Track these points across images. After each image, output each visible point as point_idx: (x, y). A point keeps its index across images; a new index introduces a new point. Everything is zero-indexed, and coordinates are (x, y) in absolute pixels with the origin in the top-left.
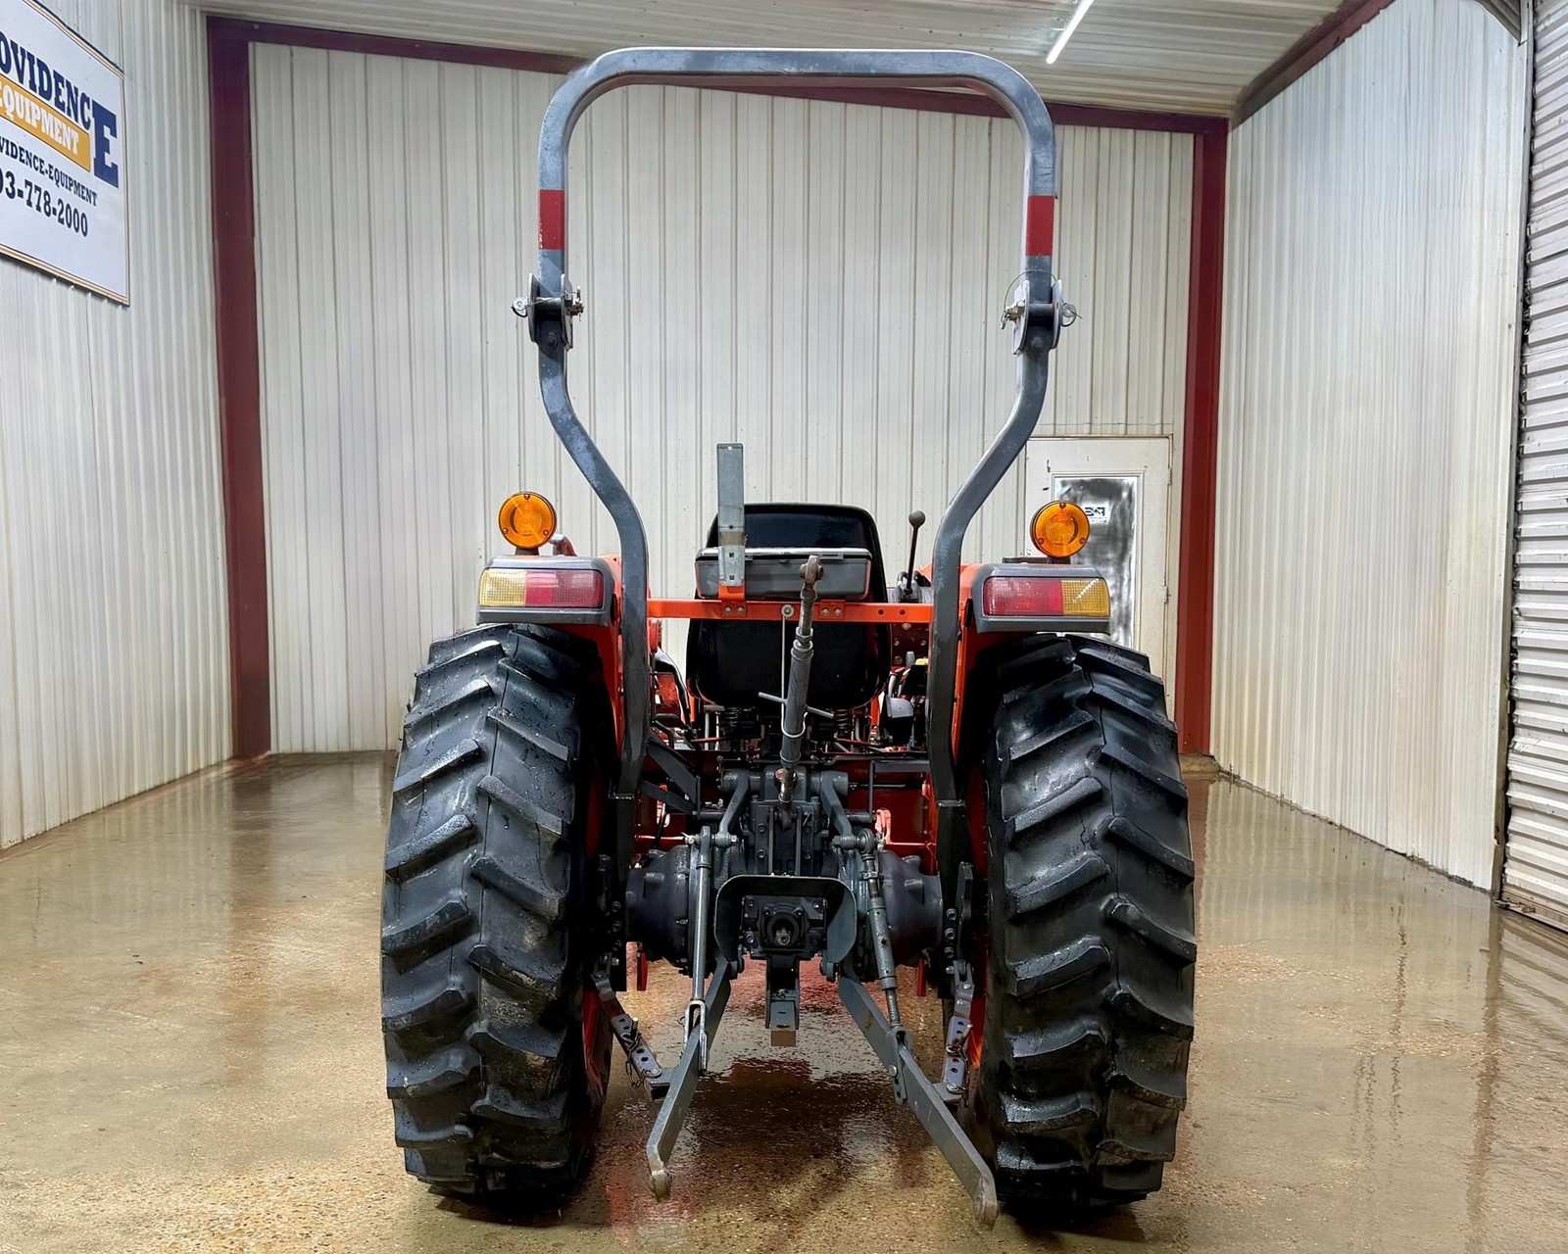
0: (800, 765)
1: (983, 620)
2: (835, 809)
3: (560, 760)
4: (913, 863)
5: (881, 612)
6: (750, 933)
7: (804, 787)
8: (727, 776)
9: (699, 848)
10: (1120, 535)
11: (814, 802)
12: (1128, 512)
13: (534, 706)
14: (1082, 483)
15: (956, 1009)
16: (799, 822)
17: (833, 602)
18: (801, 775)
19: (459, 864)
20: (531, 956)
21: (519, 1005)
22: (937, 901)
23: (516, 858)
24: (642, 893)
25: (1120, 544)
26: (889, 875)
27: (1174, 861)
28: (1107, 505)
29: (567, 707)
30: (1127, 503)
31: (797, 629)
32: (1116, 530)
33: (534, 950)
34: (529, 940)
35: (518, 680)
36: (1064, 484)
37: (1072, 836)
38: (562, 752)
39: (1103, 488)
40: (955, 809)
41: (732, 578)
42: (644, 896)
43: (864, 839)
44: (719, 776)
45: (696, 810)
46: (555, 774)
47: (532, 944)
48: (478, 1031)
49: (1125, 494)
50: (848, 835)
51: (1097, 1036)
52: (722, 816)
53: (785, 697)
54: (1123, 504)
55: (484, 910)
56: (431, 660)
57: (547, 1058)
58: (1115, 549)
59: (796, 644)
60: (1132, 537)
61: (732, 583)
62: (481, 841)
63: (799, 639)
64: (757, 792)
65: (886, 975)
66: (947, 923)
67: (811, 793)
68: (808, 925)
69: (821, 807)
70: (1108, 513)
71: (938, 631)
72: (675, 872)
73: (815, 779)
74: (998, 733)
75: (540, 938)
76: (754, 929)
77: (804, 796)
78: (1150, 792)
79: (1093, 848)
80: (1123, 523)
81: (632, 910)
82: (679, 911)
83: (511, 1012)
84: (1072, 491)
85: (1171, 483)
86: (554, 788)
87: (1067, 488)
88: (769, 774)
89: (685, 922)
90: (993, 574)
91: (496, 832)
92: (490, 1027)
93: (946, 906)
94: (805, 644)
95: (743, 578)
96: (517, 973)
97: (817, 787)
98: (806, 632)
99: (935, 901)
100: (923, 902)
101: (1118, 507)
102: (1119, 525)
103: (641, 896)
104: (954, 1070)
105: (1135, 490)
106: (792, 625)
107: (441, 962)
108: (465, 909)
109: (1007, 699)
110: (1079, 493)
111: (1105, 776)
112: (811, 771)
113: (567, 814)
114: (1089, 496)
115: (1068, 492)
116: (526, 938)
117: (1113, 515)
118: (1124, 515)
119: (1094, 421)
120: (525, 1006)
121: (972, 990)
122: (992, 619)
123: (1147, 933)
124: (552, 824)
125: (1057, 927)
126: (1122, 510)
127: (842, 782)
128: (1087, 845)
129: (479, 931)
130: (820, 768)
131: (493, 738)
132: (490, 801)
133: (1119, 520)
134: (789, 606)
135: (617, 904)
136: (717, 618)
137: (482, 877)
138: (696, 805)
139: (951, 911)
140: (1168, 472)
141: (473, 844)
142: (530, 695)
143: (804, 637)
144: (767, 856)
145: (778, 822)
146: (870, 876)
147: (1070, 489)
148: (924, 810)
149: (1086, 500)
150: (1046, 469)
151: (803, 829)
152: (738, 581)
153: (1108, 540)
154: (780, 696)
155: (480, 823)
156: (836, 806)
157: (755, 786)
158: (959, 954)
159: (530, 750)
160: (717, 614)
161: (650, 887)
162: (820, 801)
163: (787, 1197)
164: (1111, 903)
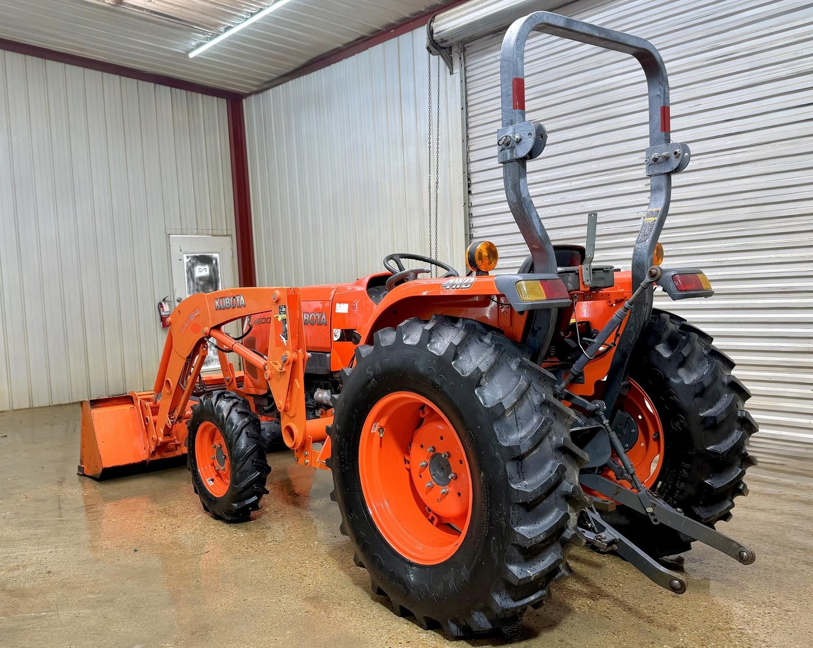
10: (214, 281)
12: (216, 270)
14: (196, 257)
25: (214, 285)
28: (207, 267)
30: (215, 266)
32: (212, 278)
36: (188, 257)
39: (205, 260)
49: (214, 262)
54: (214, 267)
58: (212, 287)
60: (219, 281)
70: (208, 271)
80: (215, 275)
84: (192, 261)
85: (233, 257)
87: (189, 259)
101: (212, 268)
102: (213, 276)
105: (218, 260)
107: (551, 499)
110: (195, 261)
114: (199, 263)
115: (190, 261)
117: (210, 271)
118: (214, 271)
119: (199, 228)
126: (214, 270)
133: (213, 274)
140: (231, 251)
147: (190, 260)
149: (198, 265)
150: (179, 250)
153: (209, 283)
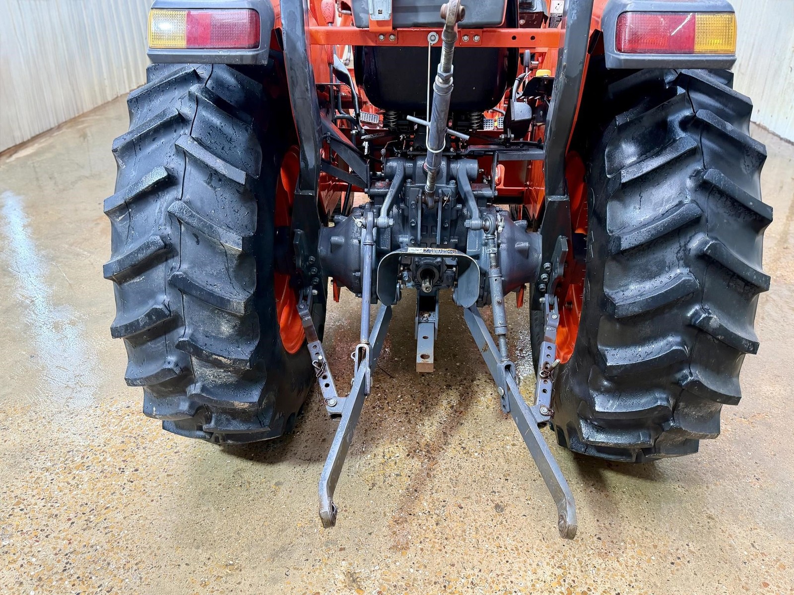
0: (443, 156)
1: (614, 57)
2: (467, 195)
3: (239, 183)
4: (521, 226)
5: (514, 38)
6: (405, 273)
7: (445, 174)
8: (388, 164)
9: (366, 228)
11: (452, 185)
13: (220, 131)
15: (546, 335)
16: (440, 204)
17: (472, 31)
18: (443, 164)
19: (160, 274)
20: (230, 339)
21: (225, 371)
22: (538, 256)
23: (208, 268)
24: (329, 249)
26: (505, 241)
27: (755, 277)
29: (247, 131)
31: (439, 65)
33: (231, 335)
34: (226, 329)
35: (206, 106)
37: (670, 253)
38: (240, 177)
40: (561, 202)
41: (380, 12)
42: (331, 252)
43: (488, 223)
44: (382, 164)
45: (367, 188)
46: (237, 195)
47: (228, 331)
48: (193, 392)
50: (477, 220)
51: (667, 407)
52: (388, 192)
53: (430, 121)
55: (186, 310)
56: (148, 80)
57: (250, 403)
59: (438, 80)
61: (381, 18)
62: (177, 255)
63: (440, 76)
64: (410, 177)
65: (499, 325)
66: (543, 271)
67: (451, 177)
68: (445, 268)
69: (457, 188)
71: (567, 62)
72: (352, 238)
73: (453, 166)
74: (607, 150)
75: (234, 327)
76: (409, 270)
77: (445, 181)
78: (740, 214)
79: (687, 265)
81: (324, 260)
82: (354, 266)
83: (219, 375)
86: (237, 206)
88: (420, 163)
89: (358, 274)
90: (628, 9)
91: (188, 246)
92: (204, 389)
93: (545, 260)
94: (446, 80)
95: (390, 12)
96: (216, 357)
97: (454, 172)
98: (446, 70)
99: (536, 256)
100: (527, 257)
103: (329, 252)
104: (544, 391)
106: (436, 51)
107: (159, 344)
108: (167, 312)
109: (620, 120)
111: (702, 199)
112: (450, 159)
113: (250, 226)
116: (223, 328)
120: (230, 371)
121: (558, 319)
122: (623, 57)
123: (723, 337)
124: (233, 243)
125: (647, 328)
127: (473, 169)
128: (681, 262)
129: (183, 324)
130: (458, 157)
131: (183, 163)
132: (180, 223)
134: (434, 34)
135: (312, 258)
136: (373, 44)
137: (180, 285)
138: (367, 185)
139: (547, 265)
141: (170, 258)
142: (216, 121)
143: (445, 75)
144: (417, 223)
145: (425, 203)
146: (491, 252)
148: (528, 169)
151: (443, 209)
152: (386, 16)
154: (425, 120)
155: (175, 240)
156: (468, 192)
157: (409, 171)
158: (549, 290)
159: (213, 175)
160: (372, 41)
161: (336, 247)
162: (456, 183)
163: (429, 429)
164: (696, 314)
